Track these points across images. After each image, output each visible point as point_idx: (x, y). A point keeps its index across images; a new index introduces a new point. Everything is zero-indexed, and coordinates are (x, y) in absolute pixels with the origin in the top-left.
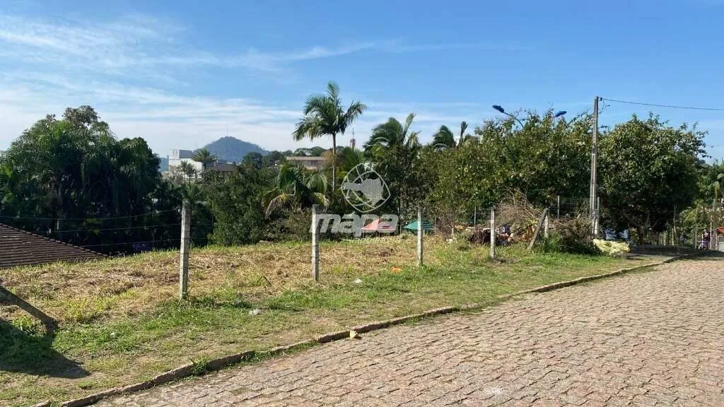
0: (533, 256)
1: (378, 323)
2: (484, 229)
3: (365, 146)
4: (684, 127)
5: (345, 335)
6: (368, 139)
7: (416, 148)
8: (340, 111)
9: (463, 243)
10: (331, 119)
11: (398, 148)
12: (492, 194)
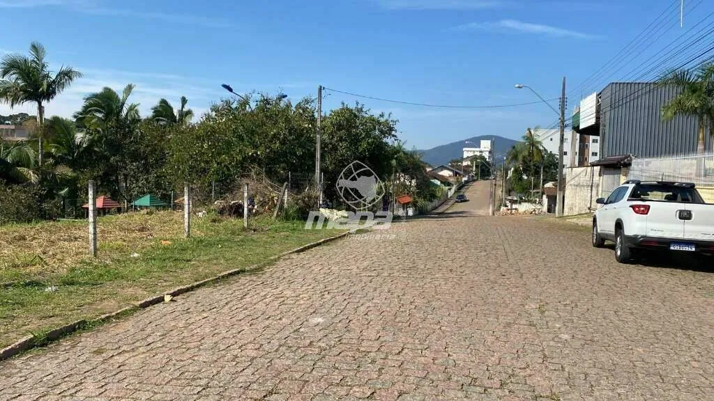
0: (278, 224)
1: (185, 287)
2: (233, 202)
3: (75, 117)
4: (382, 116)
5: (161, 300)
6: (79, 109)
7: (136, 120)
8: (47, 76)
9: (213, 215)
10: (36, 85)
11: (118, 120)
12: (228, 170)
